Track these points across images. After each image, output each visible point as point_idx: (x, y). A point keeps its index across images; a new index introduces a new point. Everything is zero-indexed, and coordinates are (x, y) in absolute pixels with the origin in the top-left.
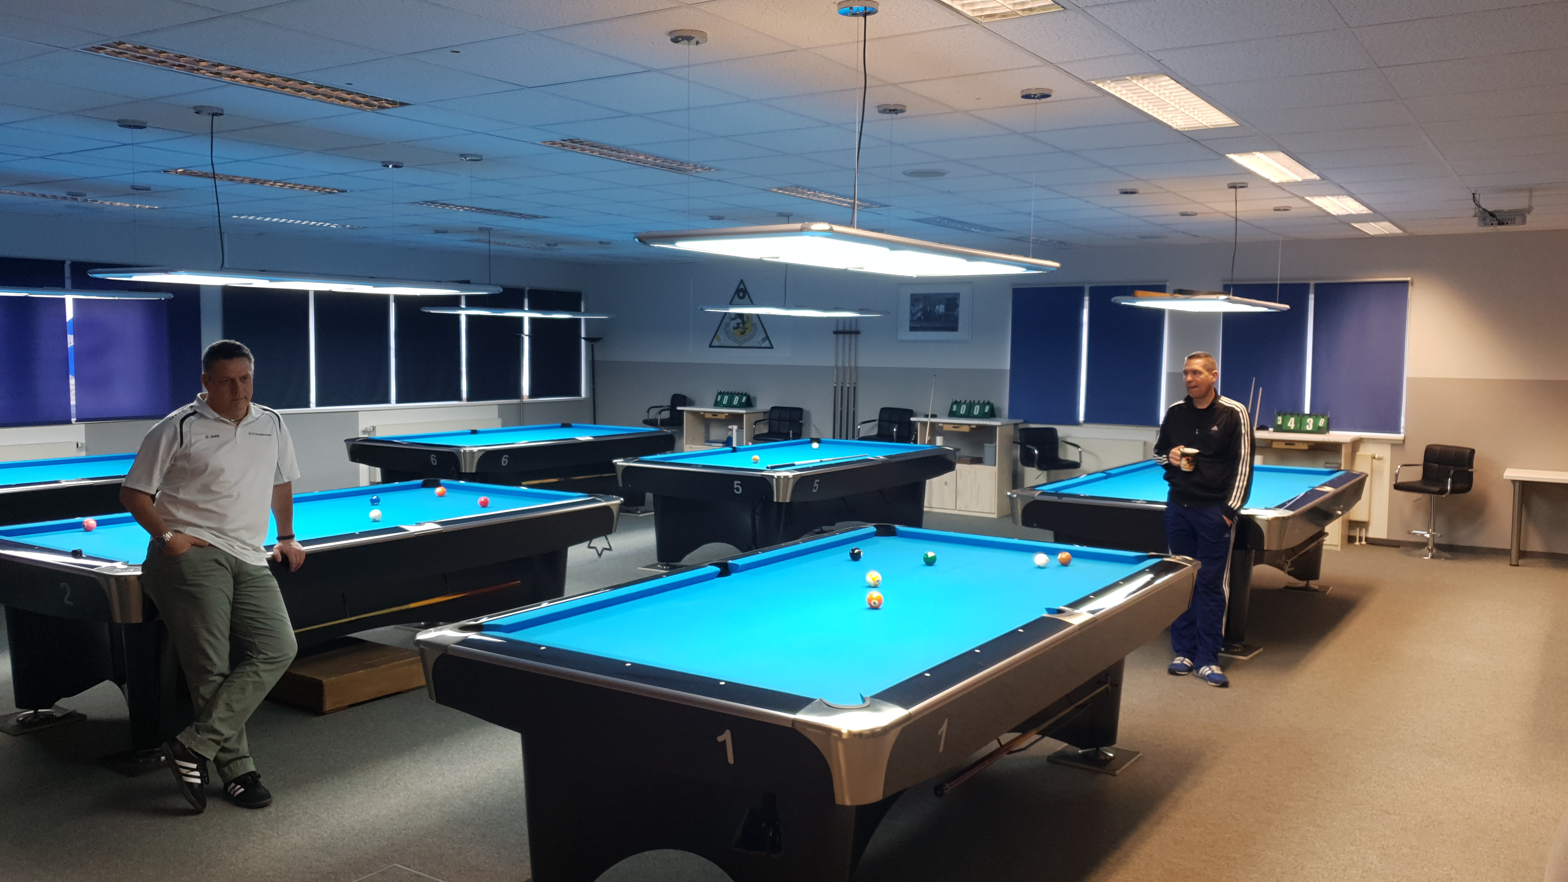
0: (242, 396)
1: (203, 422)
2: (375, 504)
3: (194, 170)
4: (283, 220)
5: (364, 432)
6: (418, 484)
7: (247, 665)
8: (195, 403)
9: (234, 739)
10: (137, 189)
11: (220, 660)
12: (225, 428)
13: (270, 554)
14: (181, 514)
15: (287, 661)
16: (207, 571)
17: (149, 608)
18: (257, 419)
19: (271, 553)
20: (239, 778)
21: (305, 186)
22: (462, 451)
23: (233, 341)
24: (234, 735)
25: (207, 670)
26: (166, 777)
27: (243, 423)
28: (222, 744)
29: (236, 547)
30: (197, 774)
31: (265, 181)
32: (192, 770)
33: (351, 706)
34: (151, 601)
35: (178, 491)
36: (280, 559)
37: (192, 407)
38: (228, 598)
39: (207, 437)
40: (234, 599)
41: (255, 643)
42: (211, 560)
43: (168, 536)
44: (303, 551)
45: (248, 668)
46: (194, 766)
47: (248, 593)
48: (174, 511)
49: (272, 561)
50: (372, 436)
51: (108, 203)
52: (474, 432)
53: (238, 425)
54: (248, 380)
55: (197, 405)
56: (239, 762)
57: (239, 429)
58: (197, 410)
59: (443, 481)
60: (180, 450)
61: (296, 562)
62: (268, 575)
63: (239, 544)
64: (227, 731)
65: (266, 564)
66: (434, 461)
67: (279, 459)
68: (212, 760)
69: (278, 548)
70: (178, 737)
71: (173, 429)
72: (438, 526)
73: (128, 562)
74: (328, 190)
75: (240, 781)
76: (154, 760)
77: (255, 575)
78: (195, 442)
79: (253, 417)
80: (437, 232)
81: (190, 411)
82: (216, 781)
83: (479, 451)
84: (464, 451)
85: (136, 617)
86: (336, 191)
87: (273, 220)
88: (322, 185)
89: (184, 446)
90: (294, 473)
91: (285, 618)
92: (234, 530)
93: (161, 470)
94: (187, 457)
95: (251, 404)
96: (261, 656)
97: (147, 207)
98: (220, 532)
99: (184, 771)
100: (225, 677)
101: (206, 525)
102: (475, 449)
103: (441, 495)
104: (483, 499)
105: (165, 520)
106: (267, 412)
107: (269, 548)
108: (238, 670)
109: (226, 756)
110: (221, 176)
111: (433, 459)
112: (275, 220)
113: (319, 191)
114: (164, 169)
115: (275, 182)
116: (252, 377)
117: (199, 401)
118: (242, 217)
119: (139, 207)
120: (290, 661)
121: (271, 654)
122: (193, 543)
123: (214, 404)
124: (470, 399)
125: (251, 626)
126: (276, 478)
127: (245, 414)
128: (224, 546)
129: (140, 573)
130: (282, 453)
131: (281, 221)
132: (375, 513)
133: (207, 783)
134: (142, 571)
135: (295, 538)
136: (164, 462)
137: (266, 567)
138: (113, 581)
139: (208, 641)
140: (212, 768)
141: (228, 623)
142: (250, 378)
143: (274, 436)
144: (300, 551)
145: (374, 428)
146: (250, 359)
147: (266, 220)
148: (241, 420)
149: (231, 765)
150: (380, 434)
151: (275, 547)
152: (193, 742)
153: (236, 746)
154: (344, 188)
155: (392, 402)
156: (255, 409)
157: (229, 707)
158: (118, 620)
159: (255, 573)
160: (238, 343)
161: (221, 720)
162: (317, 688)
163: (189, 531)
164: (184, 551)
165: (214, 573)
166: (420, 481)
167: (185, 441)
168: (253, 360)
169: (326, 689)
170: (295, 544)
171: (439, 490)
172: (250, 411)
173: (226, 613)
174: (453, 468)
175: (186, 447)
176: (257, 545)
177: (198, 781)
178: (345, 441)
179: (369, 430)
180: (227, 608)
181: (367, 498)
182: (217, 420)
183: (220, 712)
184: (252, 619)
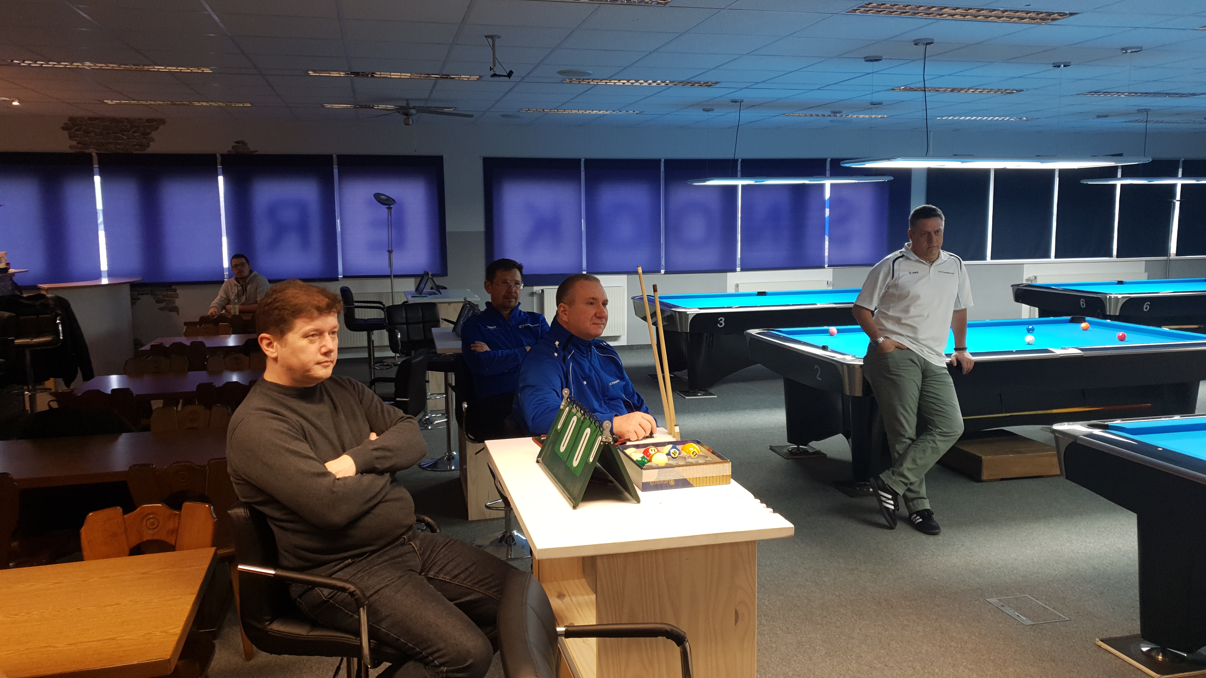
0: (935, 245)
1: (908, 262)
2: (1030, 332)
3: (912, 86)
4: (974, 118)
5: (1027, 280)
6: (1068, 320)
7: (927, 434)
8: (903, 250)
9: (917, 484)
10: (874, 104)
11: (910, 429)
12: (922, 267)
13: (948, 360)
14: (889, 326)
15: (956, 436)
16: (904, 366)
17: (867, 387)
18: (945, 262)
19: (950, 359)
20: (919, 511)
21: (991, 90)
22: (1108, 297)
23: (930, 206)
24: (917, 481)
25: (900, 433)
26: (873, 502)
27: (935, 264)
28: (909, 486)
29: (924, 352)
30: (892, 502)
31: (962, 89)
32: (889, 499)
33: (1002, 479)
34: (868, 383)
35: (888, 311)
36: (955, 364)
37: (901, 252)
38: (918, 386)
39: (910, 273)
40: (922, 388)
41: (933, 420)
42: (908, 359)
43: (881, 340)
44: (973, 360)
45: (929, 437)
46: (890, 497)
47: (931, 385)
48: (884, 322)
49: (950, 365)
50: (1034, 283)
51: (855, 116)
52: (1120, 283)
53: (931, 265)
54: (940, 233)
55: (905, 250)
56: (919, 500)
57: (932, 268)
58: (905, 254)
59: (1087, 318)
60: (891, 281)
61: (967, 367)
62: (946, 374)
63: (927, 349)
64: (912, 479)
65: (946, 366)
66: (1083, 304)
67: (959, 291)
68: (902, 495)
69: (954, 356)
70: (880, 476)
71: (888, 266)
72: (1080, 352)
73: (855, 356)
74: (1008, 91)
75: (919, 513)
76: (865, 490)
77: (936, 373)
78: (902, 277)
79: (942, 260)
80: (1098, 117)
81: (900, 255)
82: (904, 511)
83: (1123, 297)
84: (1110, 297)
85: (858, 393)
86: (1015, 91)
87: (966, 119)
88: (1004, 88)
89: (894, 279)
90: (969, 303)
91: (957, 406)
92: (924, 340)
93: (879, 295)
94: (896, 286)
95: (941, 251)
96: (938, 430)
97: (880, 116)
98: (915, 340)
99: (884, 499)
100: (913, 440)
101: (906, 334)
102: (1120, 296)
103: (1085, 329)
104: (1121, 335)
105: (880, 329)
106: (953, 257)
107: (948, 355)
108: (921, 437)
109: (910, 495)
110: (930, 89)
111: (1082, 302)
112: (968, 118)
113: (1002, 92)
114: (892, 88)
115: (969, 89)
116: (943, 231)
117: (906, 248)
118: (944, 118)
119: (875, 117)
120: (958, 437)
121: (945, 430)
122: (897, 346)
123: (915, 250)
124: (1118, 256)
125: (932, 408)
126: (955, 306)
127: (937, 258)
128: (917, 350)
129: (862, 363)
130: (961, 287)
131: (972, 119)
132: (1029, 338)
133: (898, 510)
134: (863, 362)
135: (967, 350)
136: (881, 289)
137: (945, 368)
138: (845, 367)
139: (902, 414)
140: (901, 502)
141: (917, 405)
142: (942, 232)
143: (956, 274)
144: (970, 360)
145: (1035, 277)
146: (942, 218)
147: (961, 119)
148: (933, 262)
149: (914, 502)
150: (1040, 282)
151: (953, 355)
152: (890, 481)
153: (917, 489)
154: (1022, 88)
155: (1051, 257)
156: (944, 255)
157: (914, 461)
158: (848, 393)
159: (937, 371)
160: (934, 207)
161: (909, 469)
162: (978, 461)
163: (894, 338)
164: (891, 351)
165: (909, 368)
166: (1069, 318)
167: (896, 275)
168: (944, 219)
169: (984, 464)
170: (967, 354)
171: (1084, 325)
172: (940, 256)
173: (915, 397)
174: (1099, 311)
175: (896, 279)
176: (939, 351)
177: (892, 507)
178: (1012, 286)
179: (1031, 279)
180: (917, 394)
181: (1024, 328)
182: (917, 261)
183: (908, 464)
184: (932, 403)
